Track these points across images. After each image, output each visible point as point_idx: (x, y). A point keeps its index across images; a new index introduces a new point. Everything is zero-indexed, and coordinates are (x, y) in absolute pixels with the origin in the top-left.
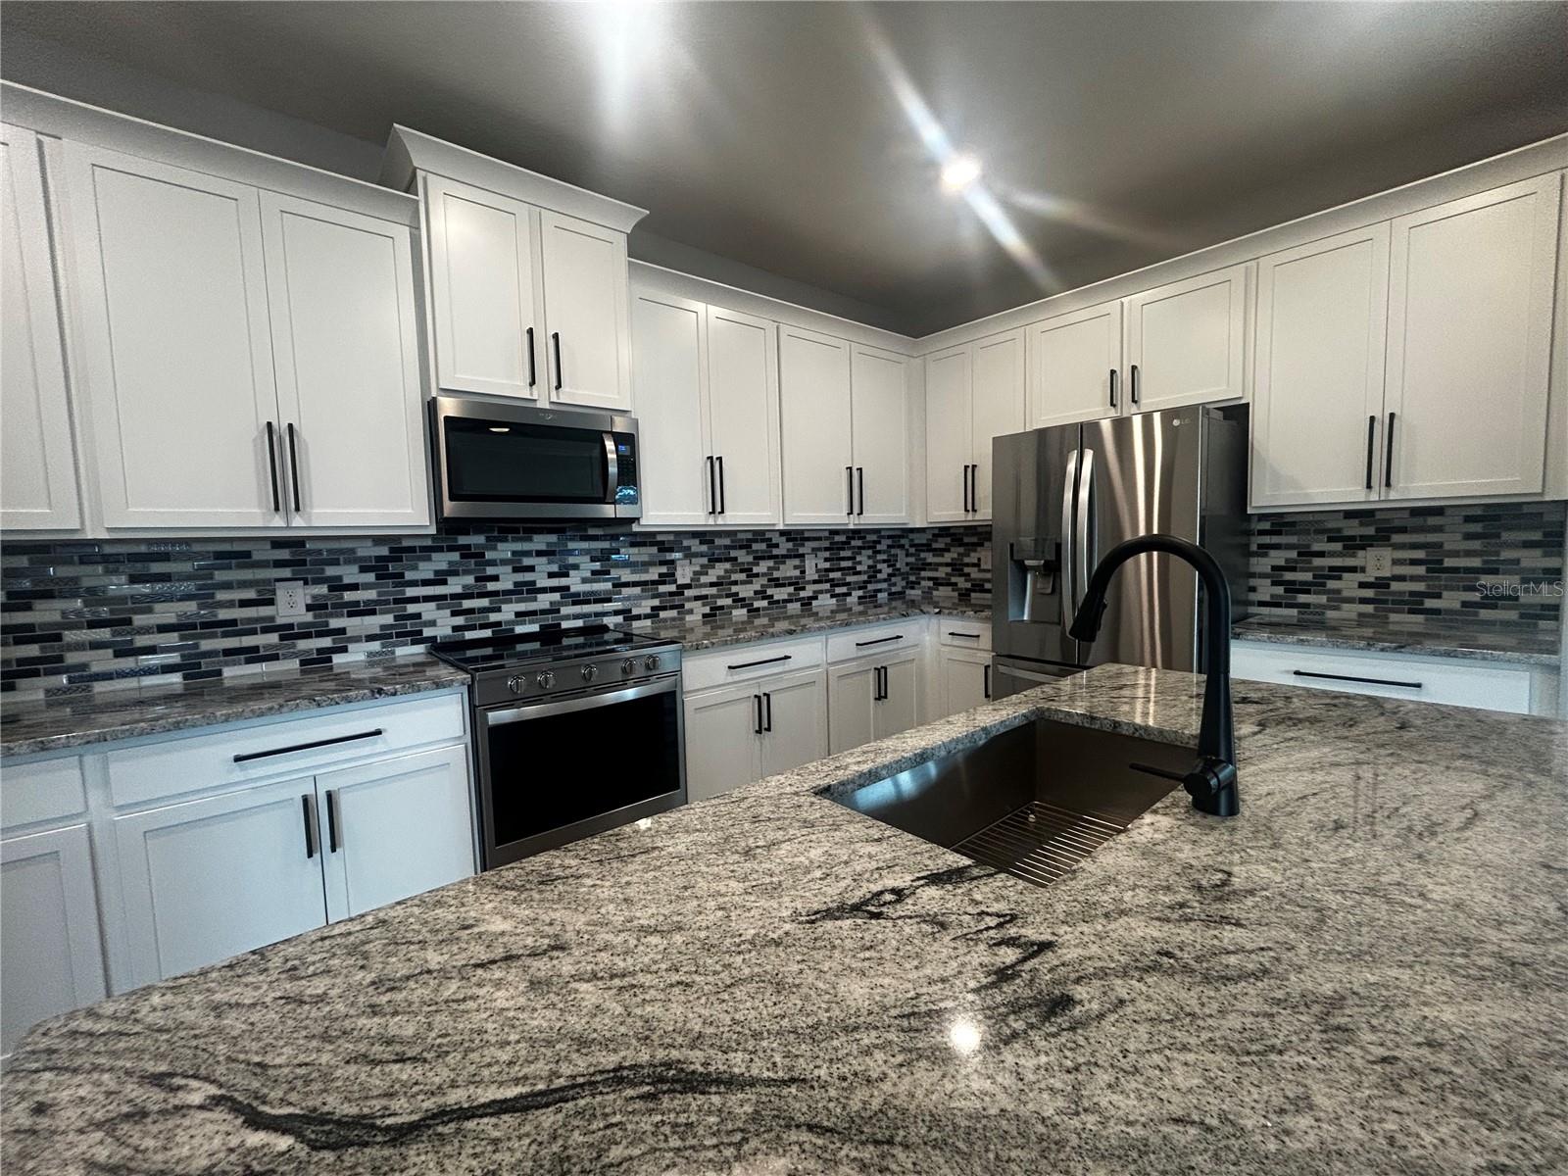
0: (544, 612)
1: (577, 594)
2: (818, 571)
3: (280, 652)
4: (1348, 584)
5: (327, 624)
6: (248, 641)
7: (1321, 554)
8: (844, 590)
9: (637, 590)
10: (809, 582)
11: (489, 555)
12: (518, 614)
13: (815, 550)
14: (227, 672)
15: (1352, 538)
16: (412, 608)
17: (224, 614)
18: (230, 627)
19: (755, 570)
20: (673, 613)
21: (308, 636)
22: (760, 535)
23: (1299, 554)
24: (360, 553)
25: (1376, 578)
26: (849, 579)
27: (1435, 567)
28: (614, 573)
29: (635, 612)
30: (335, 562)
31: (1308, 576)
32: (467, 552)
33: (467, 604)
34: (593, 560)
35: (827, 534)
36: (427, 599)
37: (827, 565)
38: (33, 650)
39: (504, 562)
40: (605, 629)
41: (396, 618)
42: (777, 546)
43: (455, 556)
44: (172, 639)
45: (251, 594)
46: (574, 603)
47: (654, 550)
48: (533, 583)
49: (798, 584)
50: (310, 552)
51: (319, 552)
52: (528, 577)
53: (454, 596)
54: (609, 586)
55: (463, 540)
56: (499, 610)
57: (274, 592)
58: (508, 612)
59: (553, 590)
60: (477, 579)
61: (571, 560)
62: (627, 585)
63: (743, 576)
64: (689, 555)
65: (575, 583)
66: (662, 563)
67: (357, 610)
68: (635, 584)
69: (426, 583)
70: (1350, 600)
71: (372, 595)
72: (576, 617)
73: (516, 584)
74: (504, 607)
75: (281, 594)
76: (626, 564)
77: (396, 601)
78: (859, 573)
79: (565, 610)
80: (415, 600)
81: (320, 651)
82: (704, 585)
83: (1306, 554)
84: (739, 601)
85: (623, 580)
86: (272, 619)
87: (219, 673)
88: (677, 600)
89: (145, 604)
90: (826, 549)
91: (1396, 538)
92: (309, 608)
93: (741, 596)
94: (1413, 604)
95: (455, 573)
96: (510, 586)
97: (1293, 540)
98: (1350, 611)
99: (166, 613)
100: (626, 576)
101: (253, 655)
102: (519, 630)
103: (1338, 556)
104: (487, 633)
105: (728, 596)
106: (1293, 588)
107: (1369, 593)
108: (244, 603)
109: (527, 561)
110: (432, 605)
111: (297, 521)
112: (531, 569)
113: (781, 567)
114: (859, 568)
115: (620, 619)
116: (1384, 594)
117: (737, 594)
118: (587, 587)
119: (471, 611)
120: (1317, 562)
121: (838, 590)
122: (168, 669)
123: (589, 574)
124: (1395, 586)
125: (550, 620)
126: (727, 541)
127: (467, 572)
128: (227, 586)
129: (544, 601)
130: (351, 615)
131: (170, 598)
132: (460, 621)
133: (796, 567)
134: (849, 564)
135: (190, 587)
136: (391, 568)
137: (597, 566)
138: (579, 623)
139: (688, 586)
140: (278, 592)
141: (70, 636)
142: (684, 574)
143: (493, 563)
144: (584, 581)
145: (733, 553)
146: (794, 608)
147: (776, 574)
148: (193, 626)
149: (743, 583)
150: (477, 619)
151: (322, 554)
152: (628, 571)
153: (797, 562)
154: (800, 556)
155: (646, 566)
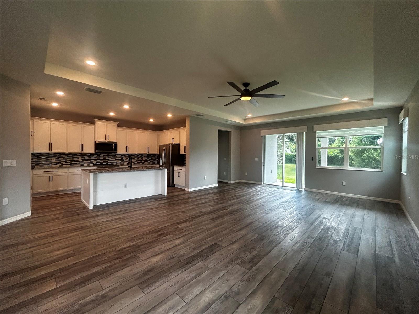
2: (145, 159)
3: (79, 164)
6: (76, 162)
8: (149, 162)
9: (118, 160)
11: (100, 155)
12: (103, 162)
13: (145, 157)
16: (92, 160)
17: (74, 160)
18: (75, 161)
19: (135, 158)
20: (123, 163)
21: (81, 162)
22: (136, 154)
24: (87, 155)
26: (150, 160)
28: (115, 158)
29: (118, 162)
30: (84, 156)
32: (98, 155)
33: (98, 160)
34: (113, 156)
37: (147, 158)
38: (59, 162)
39: (102, 156)
40: (114, 164)
42: (138, 156)
43: (97, 155)
44: (70, 162)
45: (77, 158)
47: (120, 156)
48: (105, 159)
49: (142, 161)
53: (96, 159)
54: (114, 159)
55: (98, 154)
56: (101, 161)
58: (102, 161)
59: (108, 159)
60: (99, 158)
64: (125, 156)
65: (110, 159)
66: (121, 157)
69: (93, 158)
71: (88, 159)
72: (110, 162)
75: (79, 158)
76: (117, 157)
77: (90, 160)
78: (152, 160)
79: (109, 162)
81: (82, 164)
82: (127, 160)
86: (78, 161)
87: (73, 165)
88: (123, 161)
89: (68, 158)
90: (147, 156)
92: (82, 160)
95: (97, 157)
96: (102, 159)
100: (117, 158)
101: (76, 164)
102: (103, 163)
104: (100, 163)
109: (105, 156)
110: (94, 160)
111: (83, 152)
114: (152, 159)
115: (116, 163)
121: (148, 162)
122: (69, 164)
125: (107, 163)
126: (131, 155)
127: (98, 157)
128: (75, 157)
129: (106, 161)
130: (86, 161)
131: (70, 158)
132: (97, 162)
134: (150, 158)
135: (72, 157)
136: (90, 156)
137: (113, 157)
138: (110, 163)
139: (125, 160)
141: (62, 161)
142: (124, 158)
143: (101, 156)
144: (111, 159)
146: (141, 163)
147: (138, 159)
149: (133, 160)
153: (142, 158)
154: (142, 157)
155: (119, 157)
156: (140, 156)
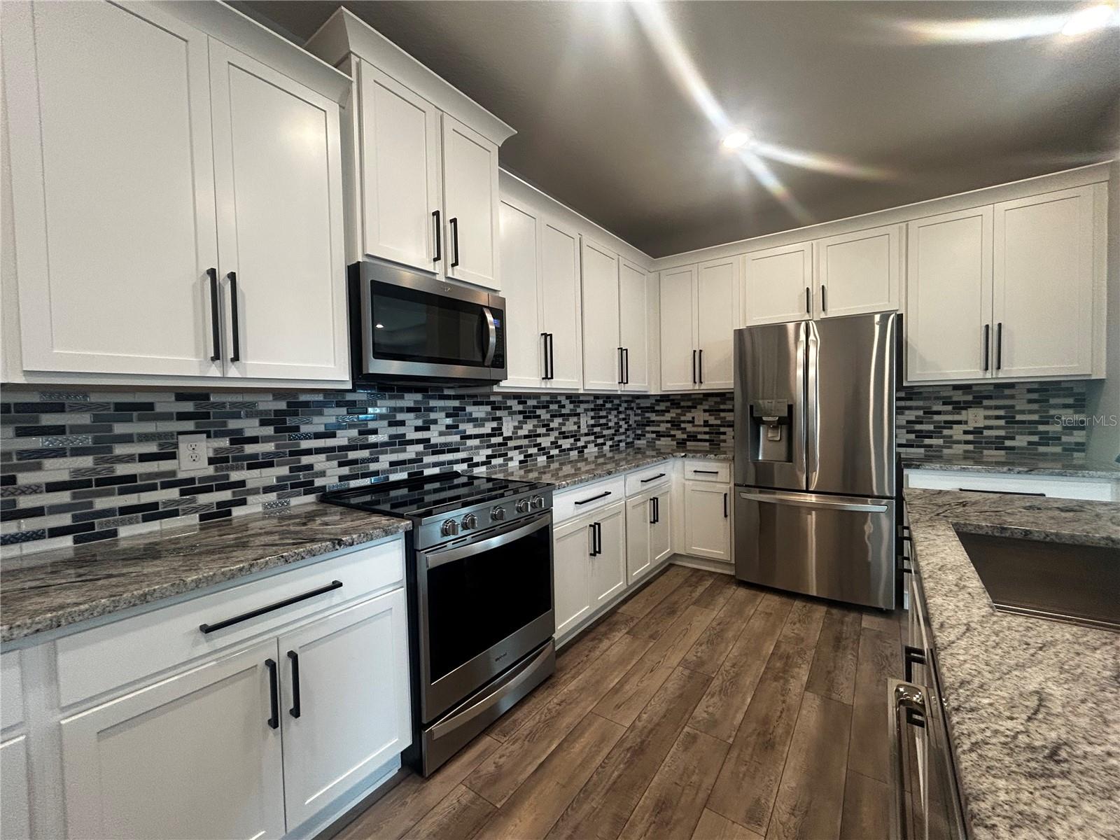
0: (411, 461)
1: (436, 445)
2: (588, 426)
3: (180, 507)
4: (957, 432)
5: (227, 477)
6: (147, 498)
7: (939, 413)
8: (602, 440)
10: (582, 435)
12: (392, 464)
14: (124, 532)
15: (959, 402)
16: (305, 460)
17: (122, 470)
18: (129, 484)
19: (552, 425)
21: (208, 490)
23: (925, 413)
24: (262, 407)
25: (975, 428)
27: (1010, 420)
28: (462, 427)
29: (475, 460)
30: (237, 416)
31: (931, 427)
33: (352, 455)
34: (448, 416)
35: (592, 398)
36: (319, 451)
40: (455, 474)
41: (291, 470)
42: (564, 407)
43: (343, 411)
45: (152, 448)
46: (434, 453)
48: (404, 435)
50: (215, 405)
51: (223, 405)
52: (399, 430)
53: (343, 448)
54: (457, 438)
56: (377, 460)
57: (176, 446)
58: (384, 462)
59: (418, 441)
60: (361, 433)
61: (433, 416)
62: (470, 437)
63: (543, 431)
64: (511, 413)
65: (434, 436)
66: (494, 419)
67: (256, 463)
68: (476, 436)
69: (318, 436)
70: (958, 442)
71: (270, 447)
72: (435, 465)
73: (391, 437)
74: (382, 457)
75: (184, 447)
76: (470, 420)
77: (292, 453)
78: (610, 428)
79: (426, 460)
80: (308, 452)
81: (220, 504)
82: (520, 438)
83: (929, 412)
84: (542, 450)
85: (468, 433)
86: (173, 473)
87: (114, 533)
88: (503, 450)
90: (592, 410)
91: (986, 403)
92: (211, 461)
93: (543, 446)
94: (998, 444)
95: (340, 427)
96: (386, 438)
97: (921, 403)
98: (959, 449)
99: (58, 469)
100: (470, 429)
101: (151, 512)
102: (394, 477)
103: (950, 414)
104: (366, 482)
105: (535, 446)
106: (921, 435)
107: (970, 437)
108: (144, 458)
109: (400, 417)
110: (323, 457)
112: (402, 423)
113: (567, 423)
114: (610, 424)
115: (464, 466)
116: (980, 437)
117: (540, 444)
118: (443, 440)
119: (355, 462)
120: (936, 418)
121: (599, 441)
122: (56, 532)
123: (444, 429)
124: (986, 433)
125: (415, 468)
127: (352, 426)
128: (127, 439)
129: (411, 452)
130: (250, 467)
132: (345, 471)
133: (575, 423)
135: (88, 440)
136: (290, 421)
137: (449, 421)
139: (510, 438)
140: (181, 446)
143: (373, 418)
144: (441, 434)
145: (539, 412)
146: (574, 454)
148: (88, 483)
149: (545, 435)
150: (358, 469)
151: (225, 407)
152: (471, 425)
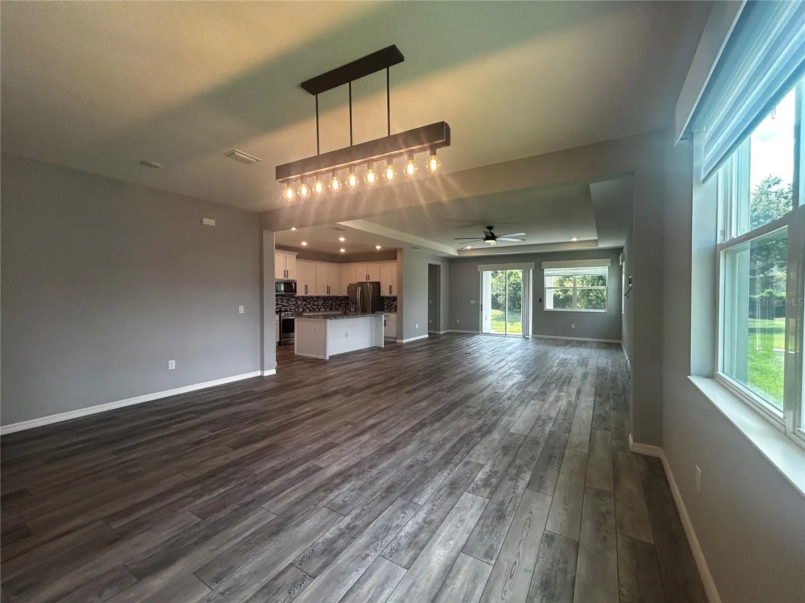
13: (321, 300)
22: (311, 297)
49: (318, 306)
63: (308, 304)
82: (302, 305)
100: (291, 303)
134: (327, 302)
142: (299, 304)
145: (307, 300)
147: (314, 304)
154: (318, 301)
155: (293, 302)
156: (316, 299)
